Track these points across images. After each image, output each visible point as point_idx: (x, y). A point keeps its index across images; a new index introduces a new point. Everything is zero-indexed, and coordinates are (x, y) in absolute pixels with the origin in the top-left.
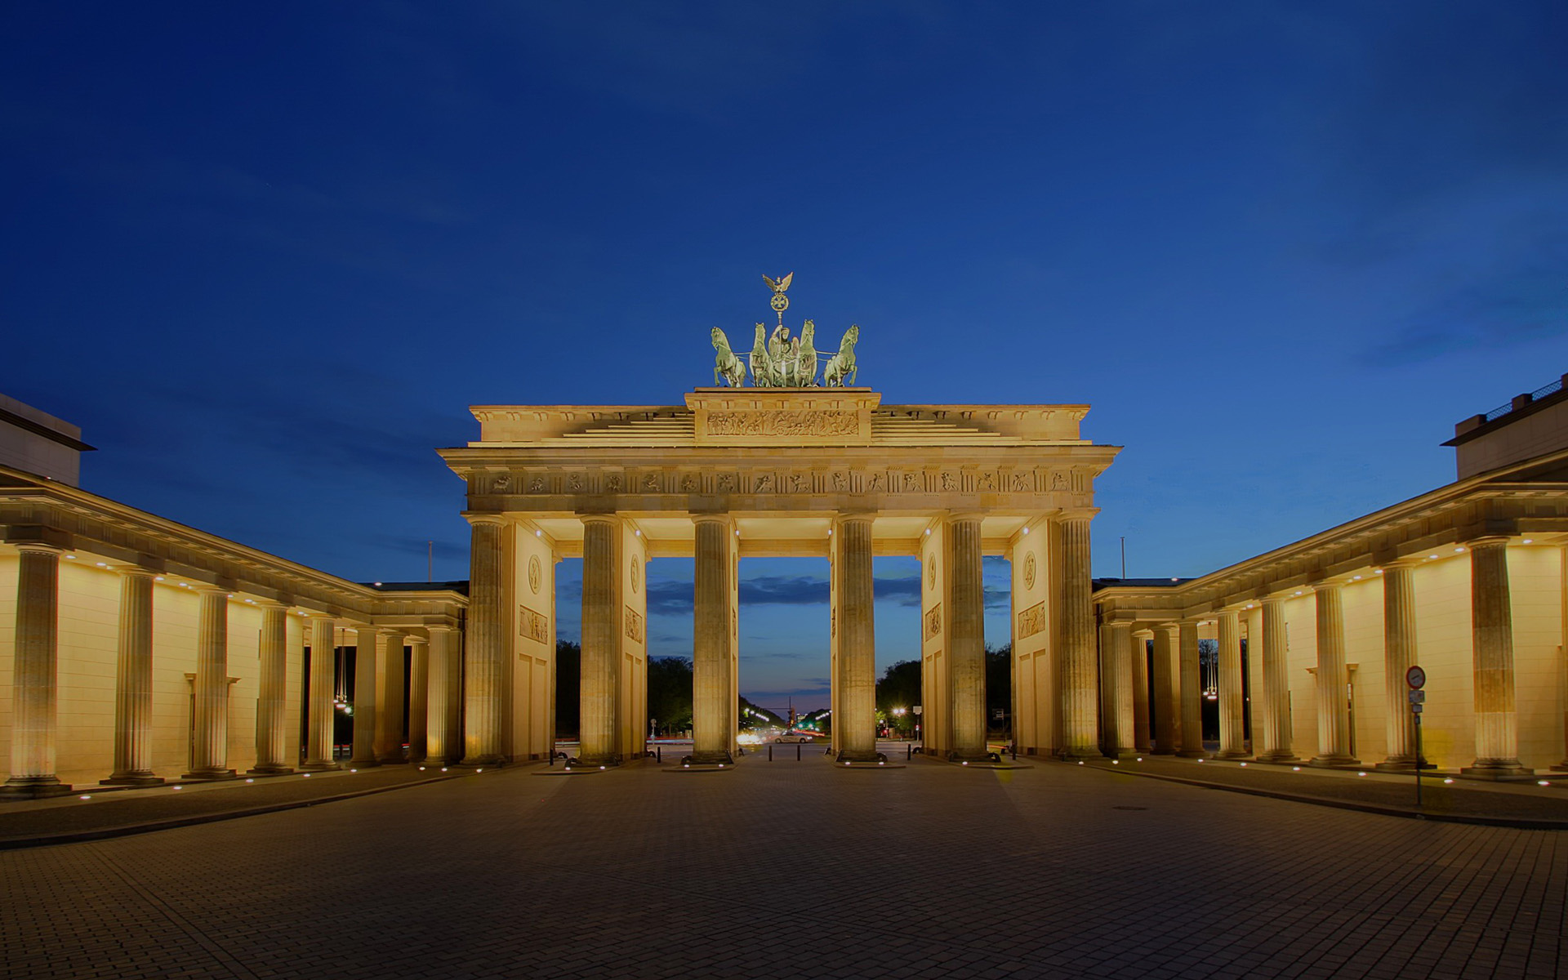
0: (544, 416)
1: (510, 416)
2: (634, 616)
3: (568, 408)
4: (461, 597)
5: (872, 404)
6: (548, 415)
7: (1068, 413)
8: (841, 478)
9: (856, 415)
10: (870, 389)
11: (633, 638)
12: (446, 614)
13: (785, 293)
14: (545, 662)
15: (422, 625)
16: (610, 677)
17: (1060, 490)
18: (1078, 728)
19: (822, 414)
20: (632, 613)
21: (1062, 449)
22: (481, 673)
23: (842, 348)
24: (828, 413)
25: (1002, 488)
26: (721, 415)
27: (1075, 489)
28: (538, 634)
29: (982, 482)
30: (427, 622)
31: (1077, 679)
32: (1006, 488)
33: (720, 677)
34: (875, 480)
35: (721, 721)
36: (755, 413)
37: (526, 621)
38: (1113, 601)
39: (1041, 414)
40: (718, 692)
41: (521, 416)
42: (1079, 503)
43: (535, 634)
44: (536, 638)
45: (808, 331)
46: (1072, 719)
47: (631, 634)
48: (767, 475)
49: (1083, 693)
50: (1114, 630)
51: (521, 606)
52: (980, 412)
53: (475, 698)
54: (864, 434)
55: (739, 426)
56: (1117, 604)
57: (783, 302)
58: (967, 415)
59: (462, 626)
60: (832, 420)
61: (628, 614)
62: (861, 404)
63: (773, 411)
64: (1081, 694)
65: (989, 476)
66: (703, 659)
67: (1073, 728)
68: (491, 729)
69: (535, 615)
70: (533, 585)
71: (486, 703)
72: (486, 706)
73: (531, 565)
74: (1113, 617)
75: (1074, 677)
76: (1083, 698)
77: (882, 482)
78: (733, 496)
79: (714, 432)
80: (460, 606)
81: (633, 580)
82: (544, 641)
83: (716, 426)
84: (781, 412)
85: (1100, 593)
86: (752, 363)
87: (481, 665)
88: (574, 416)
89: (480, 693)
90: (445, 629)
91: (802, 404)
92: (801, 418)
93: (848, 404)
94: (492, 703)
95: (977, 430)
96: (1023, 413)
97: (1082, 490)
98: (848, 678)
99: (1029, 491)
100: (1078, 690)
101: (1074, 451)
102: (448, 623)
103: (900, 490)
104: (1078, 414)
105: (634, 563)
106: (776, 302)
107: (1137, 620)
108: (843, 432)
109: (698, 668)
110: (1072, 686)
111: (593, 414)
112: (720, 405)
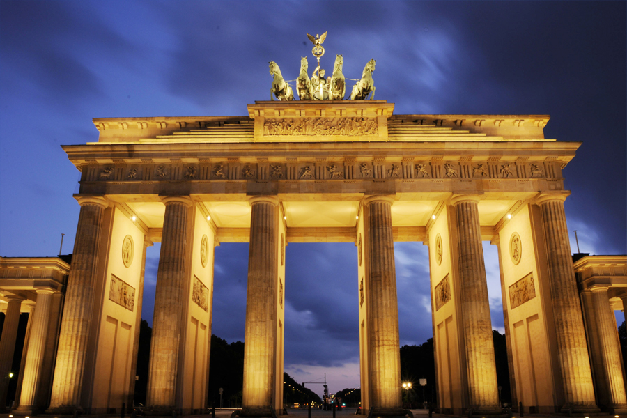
0: (144, 125)
1: (120, 126)
2: (201, 286)
3: (162, 120)
4: (66, 265)
5: (388, 112)
6: (147, 125)
7: (533, 122)
8: (366, 167)
9: (376, 120)
10: (385, 101)
11: (199, 304)
12: (52, 278)
13: (322, 45)
14: (130, 326)
15: (31, 288)
16: (176, 336)
17: (537, 177)
18: (578, 385)
19: (350, 120)
20: (200, 283)
21: (536, 144)
22: (71, 329)
23: (364, 75)
24: (355, 119)
25: (492, 175)
26: (274, 121)
27: (549, 176)
28: (125, 302)
29: (476, 170)
30: (36, 285)
31: (571, 338)
32: (495, 176)
33: (267, 336)
34: (393, 169)
35: (267, 378)
36: (300, 119)
37: (116, 289)
38: (590, 269)
39: (514, 122)
40: (265, 349)
41: (128, 125)
42: (553, 187)
43: (123, 301)
44: (124, 304)
45: (338, 62)
46: (571, 376)
47: (198, 301)
48: (308, 165)
49: (578, 352)
50: (594, 295)
51: (113, 275)
52: (469, 120)
53: (63, 352)
54: (383, 134)
55: (287, 128)
56: (595, 271)
57: (320, 51)
58: (459, 122)
59: (64, 291)
60: (358, 124)
61: (196, 283)
62: (379, 112)
63: (313, 117)
64: (576, 352)
65: (481, 166)
66: (253, 320)
67: (573, 384)
68: (74, 381)
69: (124, 285)
70: (125, 260)
71: (72, 357)
72: (71, 360)
73: (125, 243)
74: (591, 284)
75: (568, 336)
76: (578, 356)
77: (397, 170)
78: (282, 182)
79: (269, 133)
80: (64, 272)
81: (202, 256)
82: (130, 308)
83: (270, 128)
84: (319, 118)
85: (579, 263)
86: (298, 86)
87: (72, 323)
88: (167, 125)
89: (68, 347)
90: (48, 291)
91: (335, 112)
92: (335, 122)
93: (370, 112)
94: (77, 357)
95: (468, 132)
96: (500, 121)
97: (554, 177)
98: (376, 338)
99: (513, 177)
100: (573, 349)
101: (545, 146)
102: (53, 286)
103: (413, 176)
104: (541, 122)
105: (204, 242)
106: (316, 51)
107: (614, 285)
108: (367, 133)
109: (249, 328)
110: (567, 345)
111: (180, 123)
112: (274, 113)
